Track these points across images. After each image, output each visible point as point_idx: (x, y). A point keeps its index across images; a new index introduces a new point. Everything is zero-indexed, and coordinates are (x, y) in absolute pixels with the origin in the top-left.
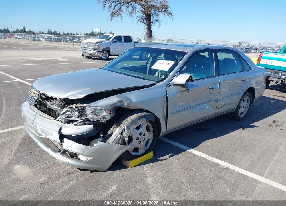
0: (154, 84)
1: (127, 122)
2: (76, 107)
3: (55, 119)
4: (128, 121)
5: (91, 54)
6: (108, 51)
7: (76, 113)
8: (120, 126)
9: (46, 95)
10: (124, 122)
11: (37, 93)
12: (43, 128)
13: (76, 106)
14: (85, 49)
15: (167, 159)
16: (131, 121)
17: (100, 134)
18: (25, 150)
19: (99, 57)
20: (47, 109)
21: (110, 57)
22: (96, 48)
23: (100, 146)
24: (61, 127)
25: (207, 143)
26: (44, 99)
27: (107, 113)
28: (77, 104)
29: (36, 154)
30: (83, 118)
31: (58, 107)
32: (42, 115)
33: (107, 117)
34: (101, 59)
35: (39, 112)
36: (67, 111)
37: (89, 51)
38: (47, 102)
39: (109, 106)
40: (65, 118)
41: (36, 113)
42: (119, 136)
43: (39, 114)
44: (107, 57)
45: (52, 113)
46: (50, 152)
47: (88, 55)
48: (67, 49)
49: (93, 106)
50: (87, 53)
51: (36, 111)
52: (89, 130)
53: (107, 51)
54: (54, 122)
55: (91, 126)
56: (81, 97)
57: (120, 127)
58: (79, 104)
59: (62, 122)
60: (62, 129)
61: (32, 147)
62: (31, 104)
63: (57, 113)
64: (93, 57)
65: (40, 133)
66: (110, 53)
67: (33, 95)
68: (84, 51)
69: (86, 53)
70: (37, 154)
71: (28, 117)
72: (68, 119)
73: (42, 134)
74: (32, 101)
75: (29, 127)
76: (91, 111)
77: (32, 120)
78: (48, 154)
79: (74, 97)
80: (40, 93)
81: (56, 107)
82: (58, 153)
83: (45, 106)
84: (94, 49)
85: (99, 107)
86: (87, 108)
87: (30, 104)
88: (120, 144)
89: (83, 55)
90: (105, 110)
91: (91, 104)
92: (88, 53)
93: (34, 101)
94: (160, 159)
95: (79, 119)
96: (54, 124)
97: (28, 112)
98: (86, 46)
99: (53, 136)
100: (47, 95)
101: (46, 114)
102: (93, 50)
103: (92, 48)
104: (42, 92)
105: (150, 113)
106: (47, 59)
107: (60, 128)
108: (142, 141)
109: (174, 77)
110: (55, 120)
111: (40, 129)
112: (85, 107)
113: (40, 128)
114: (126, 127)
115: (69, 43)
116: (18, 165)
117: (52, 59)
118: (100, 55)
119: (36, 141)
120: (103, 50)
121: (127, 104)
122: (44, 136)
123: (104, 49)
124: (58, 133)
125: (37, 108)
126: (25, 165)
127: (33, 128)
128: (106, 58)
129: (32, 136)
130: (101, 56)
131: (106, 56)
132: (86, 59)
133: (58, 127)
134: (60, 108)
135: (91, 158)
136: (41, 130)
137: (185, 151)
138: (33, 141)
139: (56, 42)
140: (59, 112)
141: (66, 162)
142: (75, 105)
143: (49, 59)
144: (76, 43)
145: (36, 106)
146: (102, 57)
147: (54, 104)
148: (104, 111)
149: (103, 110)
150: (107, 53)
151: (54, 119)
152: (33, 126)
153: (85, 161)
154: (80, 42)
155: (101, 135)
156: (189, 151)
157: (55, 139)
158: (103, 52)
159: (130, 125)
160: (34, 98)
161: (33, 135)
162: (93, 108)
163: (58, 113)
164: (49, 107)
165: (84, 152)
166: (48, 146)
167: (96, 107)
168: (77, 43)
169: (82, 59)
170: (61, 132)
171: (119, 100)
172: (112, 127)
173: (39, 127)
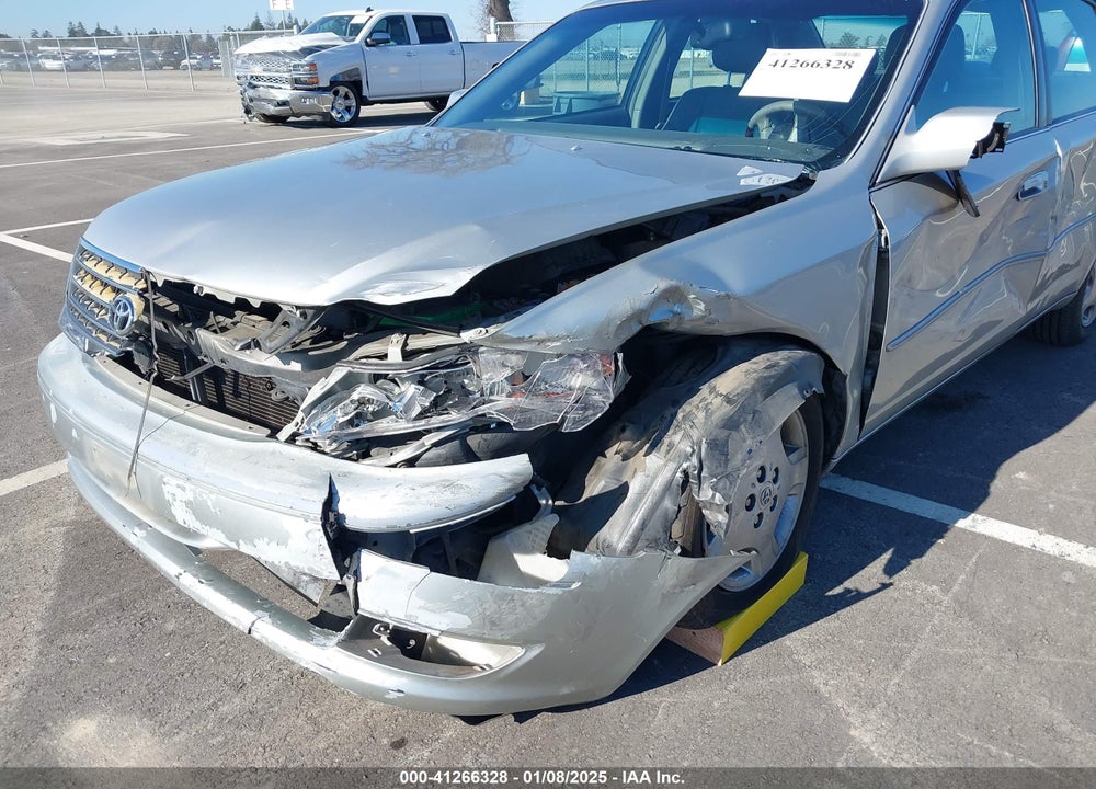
0: (803, 183)
1: (701, 415)
2: (408, 355)
3: (273, 435)
4: (706, 408)
5: (284, 103)
6: (356, 85)
7: (410, 389)
8: (666, 440)
9: (196, 289)
10: (680, 416)
11: (127, 281)
12: (210, 500)
13: (405, 344)
14: (255, 83)
15: (885, 586)
16: (727, 410)
17: (536, 492)
18: (101, 613)
19: (319, 114)
20: (199, 377)
21: (366, 111)
22: (302, 74)
23: (584, 577)
24: (331, 485)
25: (1017, 474)
26: (177, 319)
27: (596, 374)
28: (408, 331)
29: (170, 626)
30: (455, 416)
31: (285, 357)
32: (181, 412)
33: (597, 397)
34: (328, 122)
35: (159, 396)
36: (349, 383)
37: (272, 90)
38: (201, 334)
39: (612, 329)
40: (342, 426)
41: (147, 406)
42: (668, 504)
43: (159, 411)
44: (353, 110)
45: (237, 394)
46: (269, 632)
47: (271, 109)
48: (165, 94)
49: (520, 340)
50: (264, 100)
51: (145, 395)
52: (508, 485)
53: (352, 86)
54: (273, 453)
55: (518, 466)
56: (448, 284)
57: (664, 448)
58: (425, 333)
59: (315, 448)
60: (340, 494)
61: (134, 585)
62: (91, 352)
63: (276, 396)
64: (294, 115)
65: (193, 523)
66: (365, 92)
67: (107, 297)
68: (251, 93)
69: (260, 99)
70: (173, 632)
71: (92, 429)
72: (364, 427)
73: (204, 529)
74: (103, 332)
75: (107, 484)
76: (508, 373)
77: (124, 447)
78: (258, 645)
79: (404, 291)
80: (154, 284)
81: (273, 362)
82: (321, 639)
83: (188, 357)
84: (296, 81)
85: (558, 339)
86: (485, 356)
87: (89, 353)
88: (678, 551)
89: (248, 111)
90: (584, 357)
91: (508, 328)
92: (269, 101)
93: (117, 332)
94: (848, 591)
95: (436, 421)
96: (280, 467)
97: (90, 400)
98: (257, 70)
99: (282, 540)
100: (206, 291)
101: (200, 404)
102: (289, 87)
103: (286, 75)
104: (165, 273)
105: (808, 353)
106: (93, 137)
107: (326, 495)
108: (767, 512)
109: (894, 136)
110: (272, 445)
111: (188, 504)
112: (471, 349)
113: (190, 496)
114: (704, 446)
115: (168, 71)
116: (83, 713)
117: (113, 136)
118: (324, 103)
119: (169, 566)
120: (334, 83)
121: (702, 306)
122: (213, 540)
123: (335, 76)
124: (316, 527)
125: (135, 369)
126: (122, 711)
127: (138, 496)
128: (348, 117)
129: (136, 538)
130: (325, 108)
131: (348, 109)
132: (261, 126)
133: (313, 486)
134: (296, 366)
135: (536, 651)
136: (194, 507)
137: (947, 530)
138: (147, 566)
139: (113, 70)
140: (293, 390)
141: (387, 691)
142: (397, 338)
143: (103, 138)
144: (199, 73)
145: (125, 360)
146: (334, 114)
147: (257, 345)
148: (583, 366)
149: (572, 356)
150: (351, 95)
151: (269, 431)
152: (134, 485)
153: (502, 675)
154: (214, 68)
155: (544, 502)
156: (961, 524)
157: (304, 565)
158: (336, 93)
159: (726, 432)
160: (121, 314)
161: (137, 530)
162: (519, 352)
163: (281, 396)
164: (218, 364)
165: (493, 623)
166: (248, 596)
167: (541, 341)
168: (200, 69)
169: (246, 127)
170: (340, 518)
171: (663, 285)
172: (610, 452)
173: (178, 492)
